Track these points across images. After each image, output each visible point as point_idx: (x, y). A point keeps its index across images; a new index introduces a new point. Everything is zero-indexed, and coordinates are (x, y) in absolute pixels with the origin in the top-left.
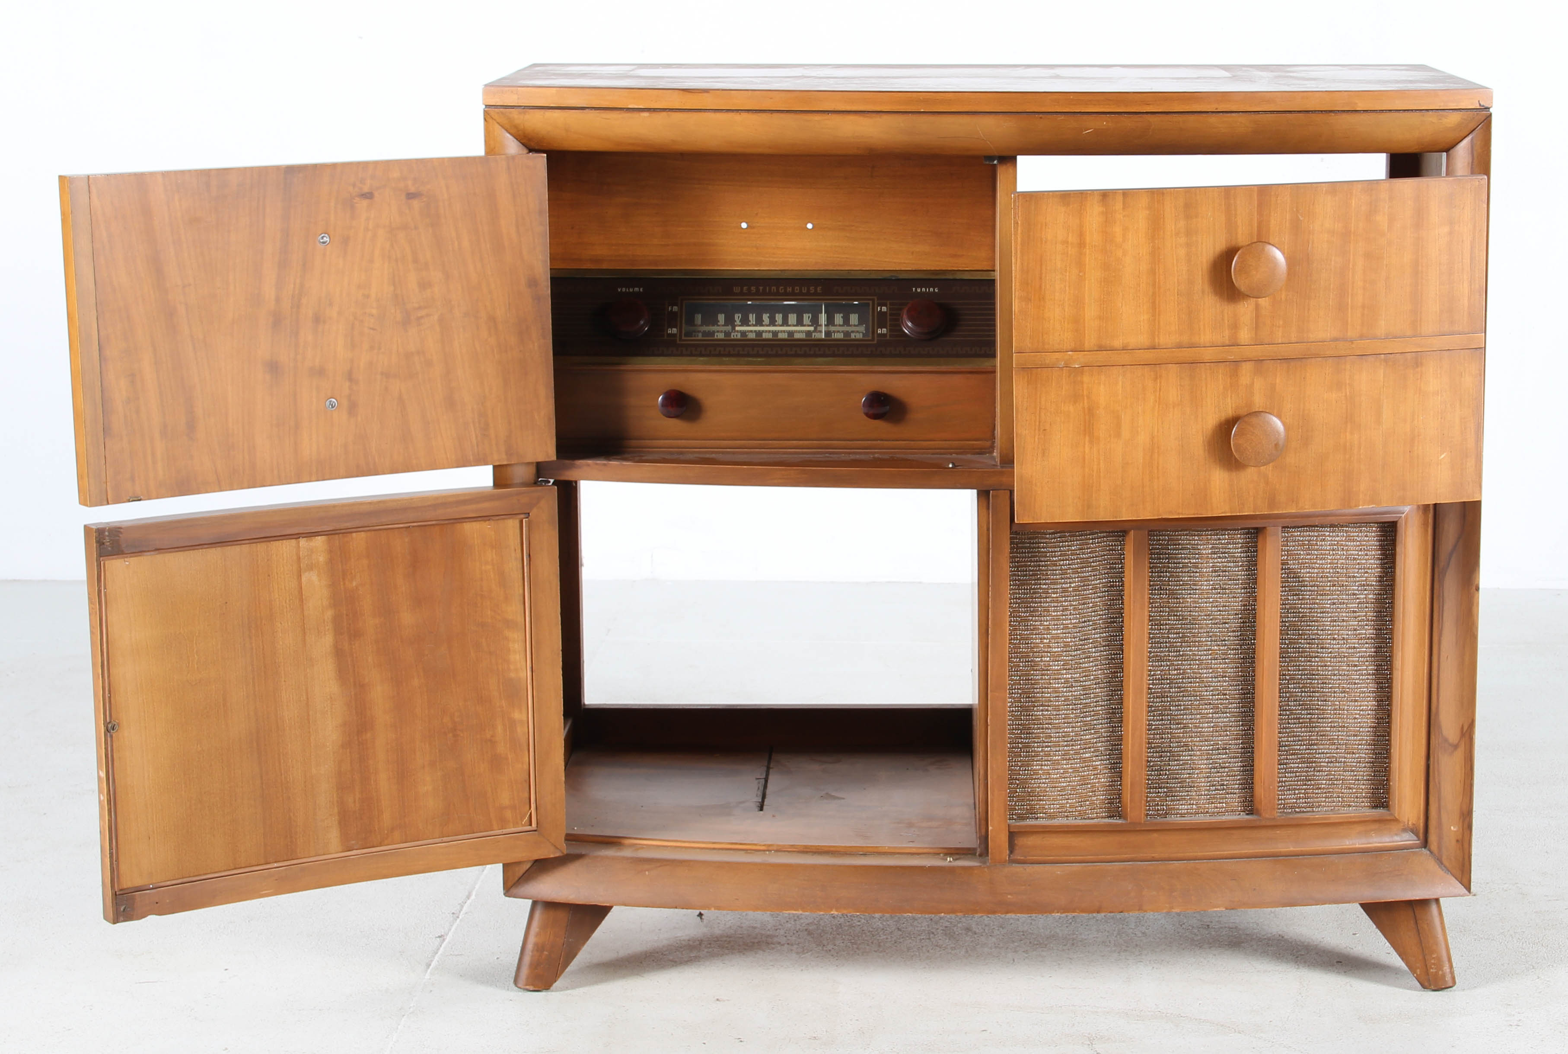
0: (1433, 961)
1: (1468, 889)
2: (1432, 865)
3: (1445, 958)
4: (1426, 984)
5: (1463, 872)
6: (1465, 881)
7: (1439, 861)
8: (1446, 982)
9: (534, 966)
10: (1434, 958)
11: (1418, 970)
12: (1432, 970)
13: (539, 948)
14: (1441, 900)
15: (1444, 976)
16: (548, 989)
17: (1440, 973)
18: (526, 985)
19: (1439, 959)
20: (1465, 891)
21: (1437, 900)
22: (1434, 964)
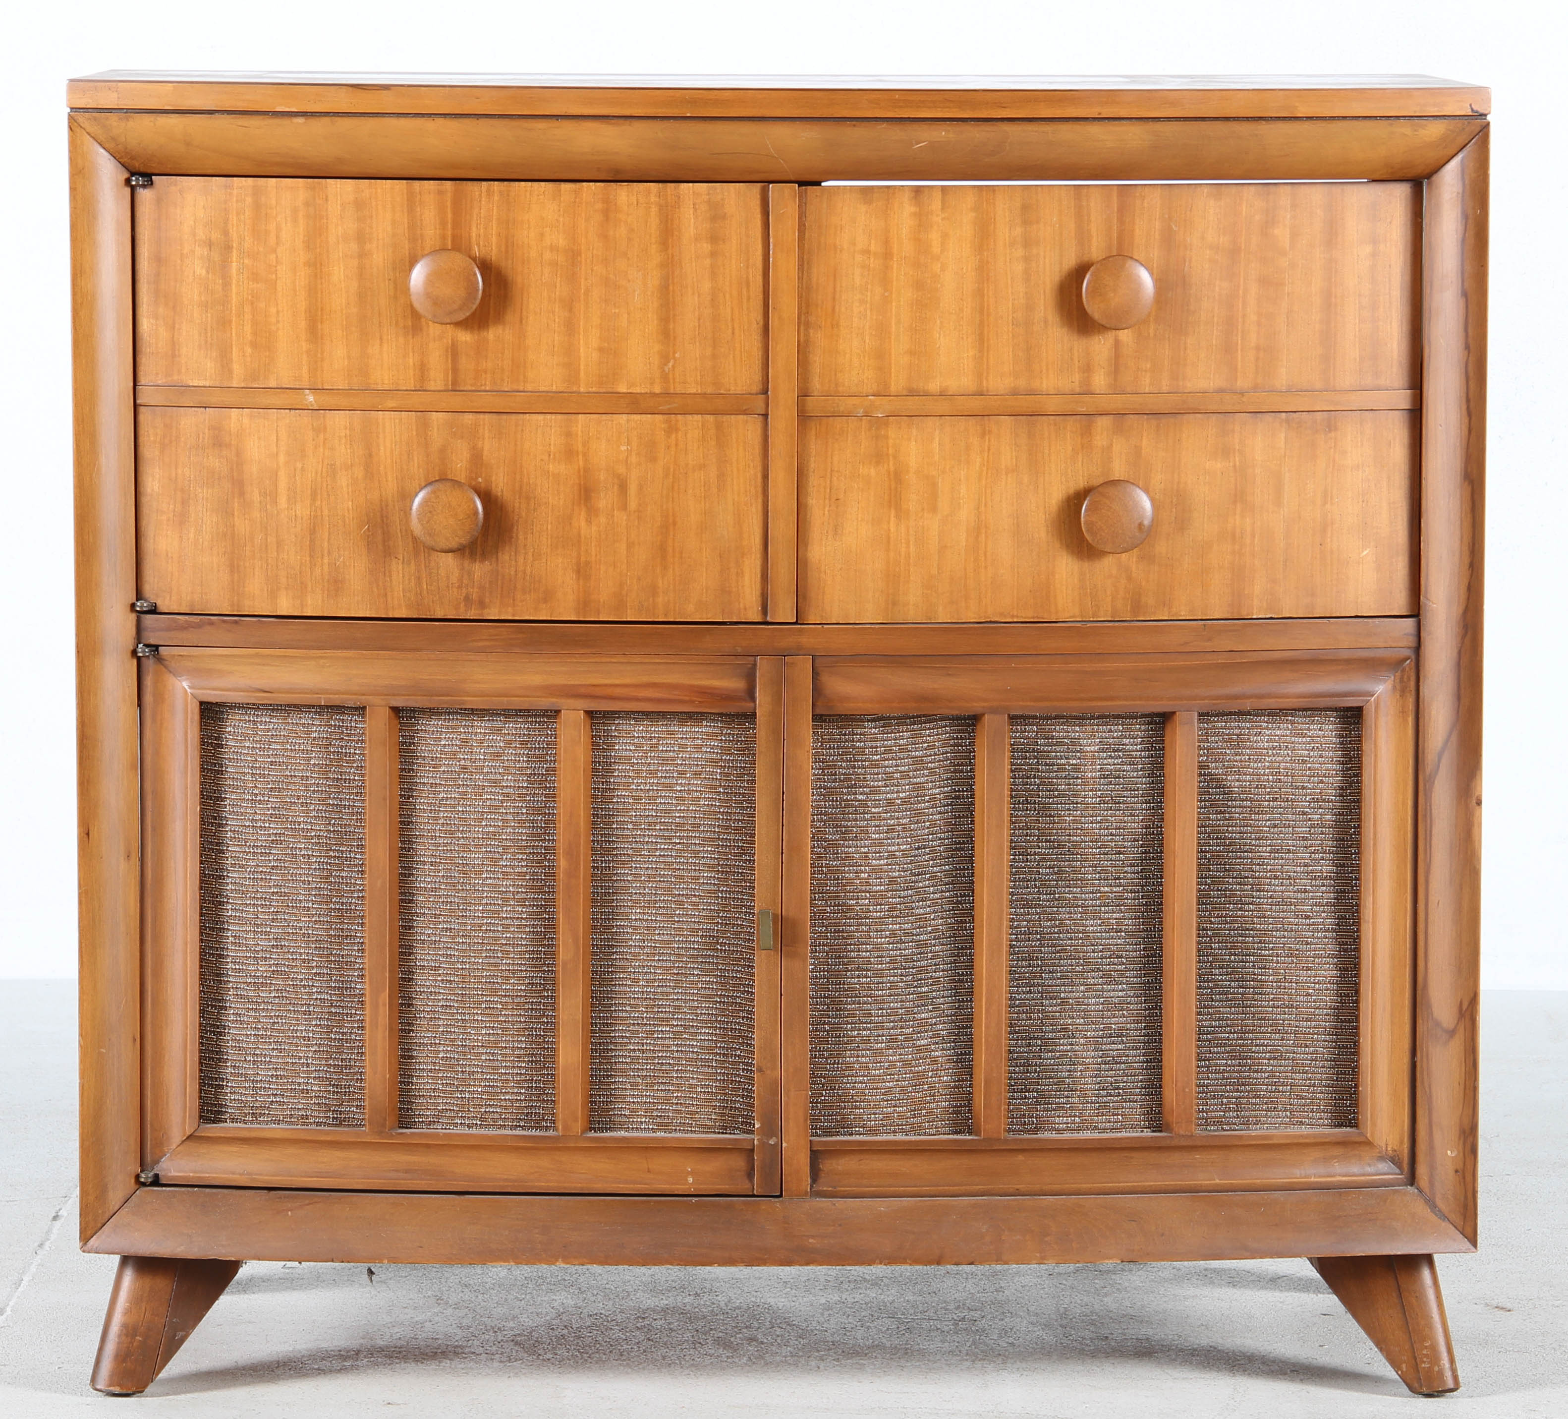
0: (1425, 1352)
1: (1474, 1242)
2: (1420, 1208)
3: (1443, 1349)
4: (1416, 1385)
5: (1465, 1216)
6: (1469, 1230)
7: (1431, 1203)
8: (1444, 1382)
9: (122, 1357)
10: (1426, 1347)
11: (1404, 1366)
12: (1423, 1365)
13: (129, 1331)
14: (1436, 1258)
15: (1441, 1373)
16: (142, 1392)
17: (1436, 1369)
18: (110, 1386)
19: (1434, 1348)
20: (1468, 1245)
21: (1429, 1259)
22: (1426, 1356)
